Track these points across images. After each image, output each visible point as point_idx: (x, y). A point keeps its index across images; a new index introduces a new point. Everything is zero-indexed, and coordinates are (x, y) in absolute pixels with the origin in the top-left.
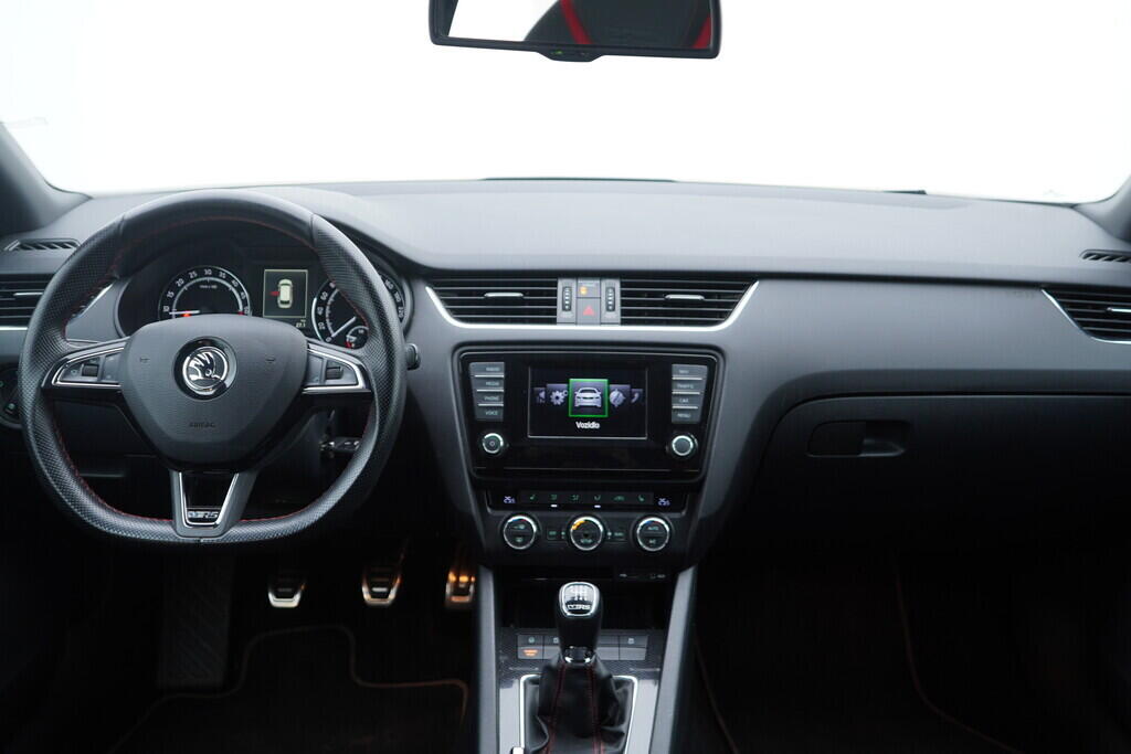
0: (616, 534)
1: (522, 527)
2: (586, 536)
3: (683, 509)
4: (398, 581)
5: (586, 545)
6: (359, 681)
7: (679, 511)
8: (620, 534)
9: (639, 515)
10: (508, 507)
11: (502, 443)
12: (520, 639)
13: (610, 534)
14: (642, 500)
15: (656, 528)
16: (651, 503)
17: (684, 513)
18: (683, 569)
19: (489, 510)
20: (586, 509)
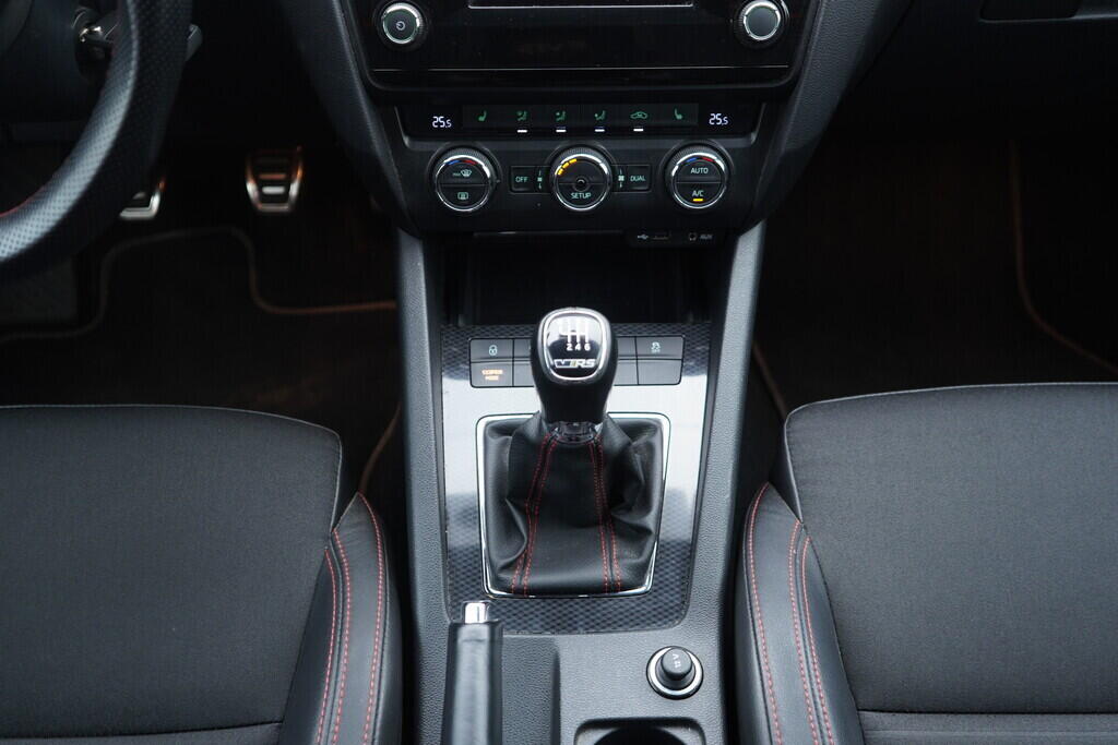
0: (633, 179)
1: (467, 174)
2: (581, 187)
3: (752, 130)
4: (299, 173)
5: (580, 202)
6: (263, 305)
7: (745, 134)
8: (641, 178)
9: (675, 145)
10: (440, 134)
11: (418, 23)
12: (476, 349)
13: (621, 178)
14: (679, 117)
15: (705, 170)
16: (695, 123)
17: (754, 137)
18: (744, 228)
19: (406, 141)
20: (580, 135)
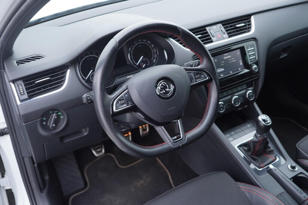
0: (241, 99)
1: (221, 105)
2: (237, 102)
5: (237, 104)
15: (251, 93)
16: (246, 87)
17: (254, 87)
